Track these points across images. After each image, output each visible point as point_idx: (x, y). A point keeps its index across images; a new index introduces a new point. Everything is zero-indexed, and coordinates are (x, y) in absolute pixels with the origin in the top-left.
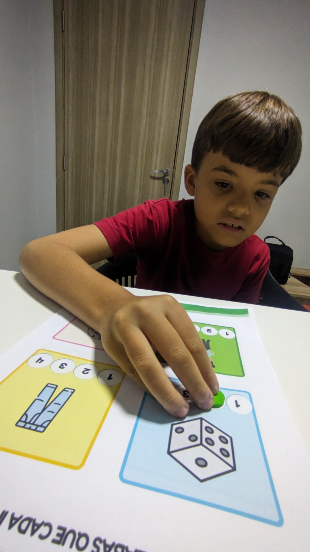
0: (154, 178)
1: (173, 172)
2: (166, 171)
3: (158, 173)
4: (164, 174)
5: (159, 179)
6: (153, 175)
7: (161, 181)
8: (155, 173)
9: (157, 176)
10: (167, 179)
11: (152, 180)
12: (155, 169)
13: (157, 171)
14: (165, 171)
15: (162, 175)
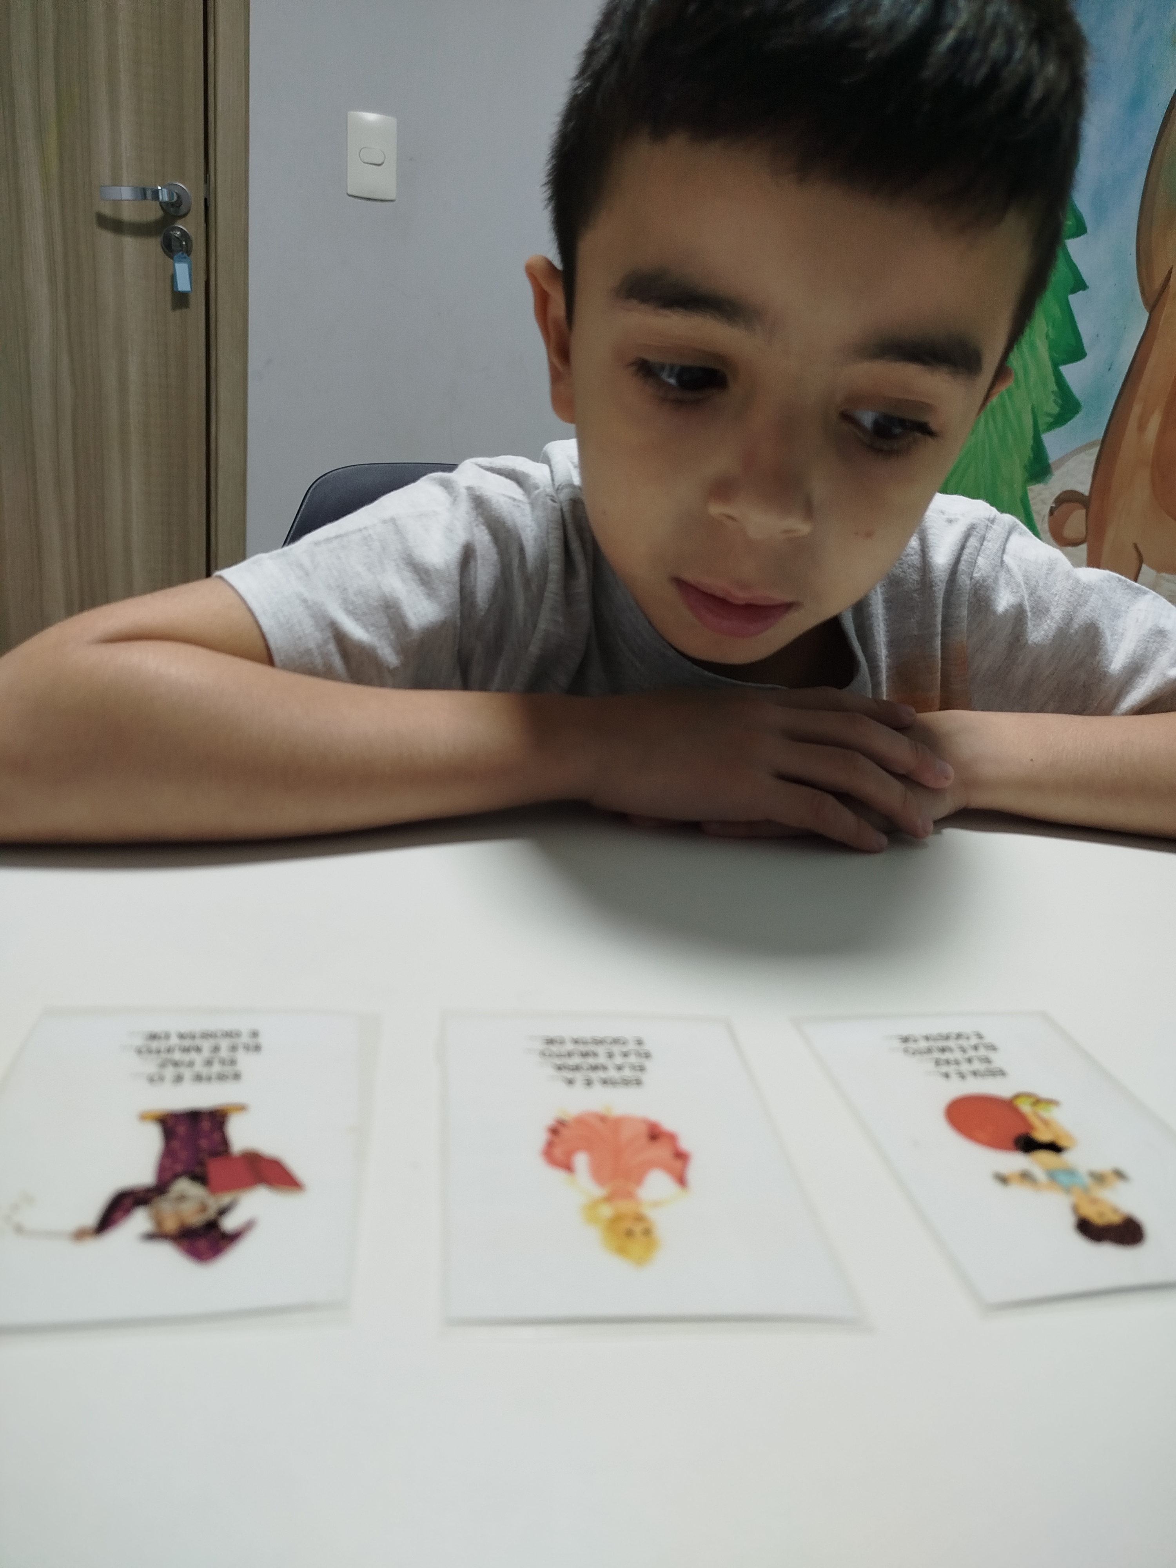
0: (116, 226)
1: (206, 200)
2: (170, 194)
3: (134, 200)
4: (163, 206)
5: (140, 230)
6: (107, 211)
7: (154, 244)
8: (117, 203)
9: (128, 214)
10: (181, 230)
11: (107, 238)
12: (116, 182)
13: (126, 193)
14: (164, 196)
15: (153, 213)
